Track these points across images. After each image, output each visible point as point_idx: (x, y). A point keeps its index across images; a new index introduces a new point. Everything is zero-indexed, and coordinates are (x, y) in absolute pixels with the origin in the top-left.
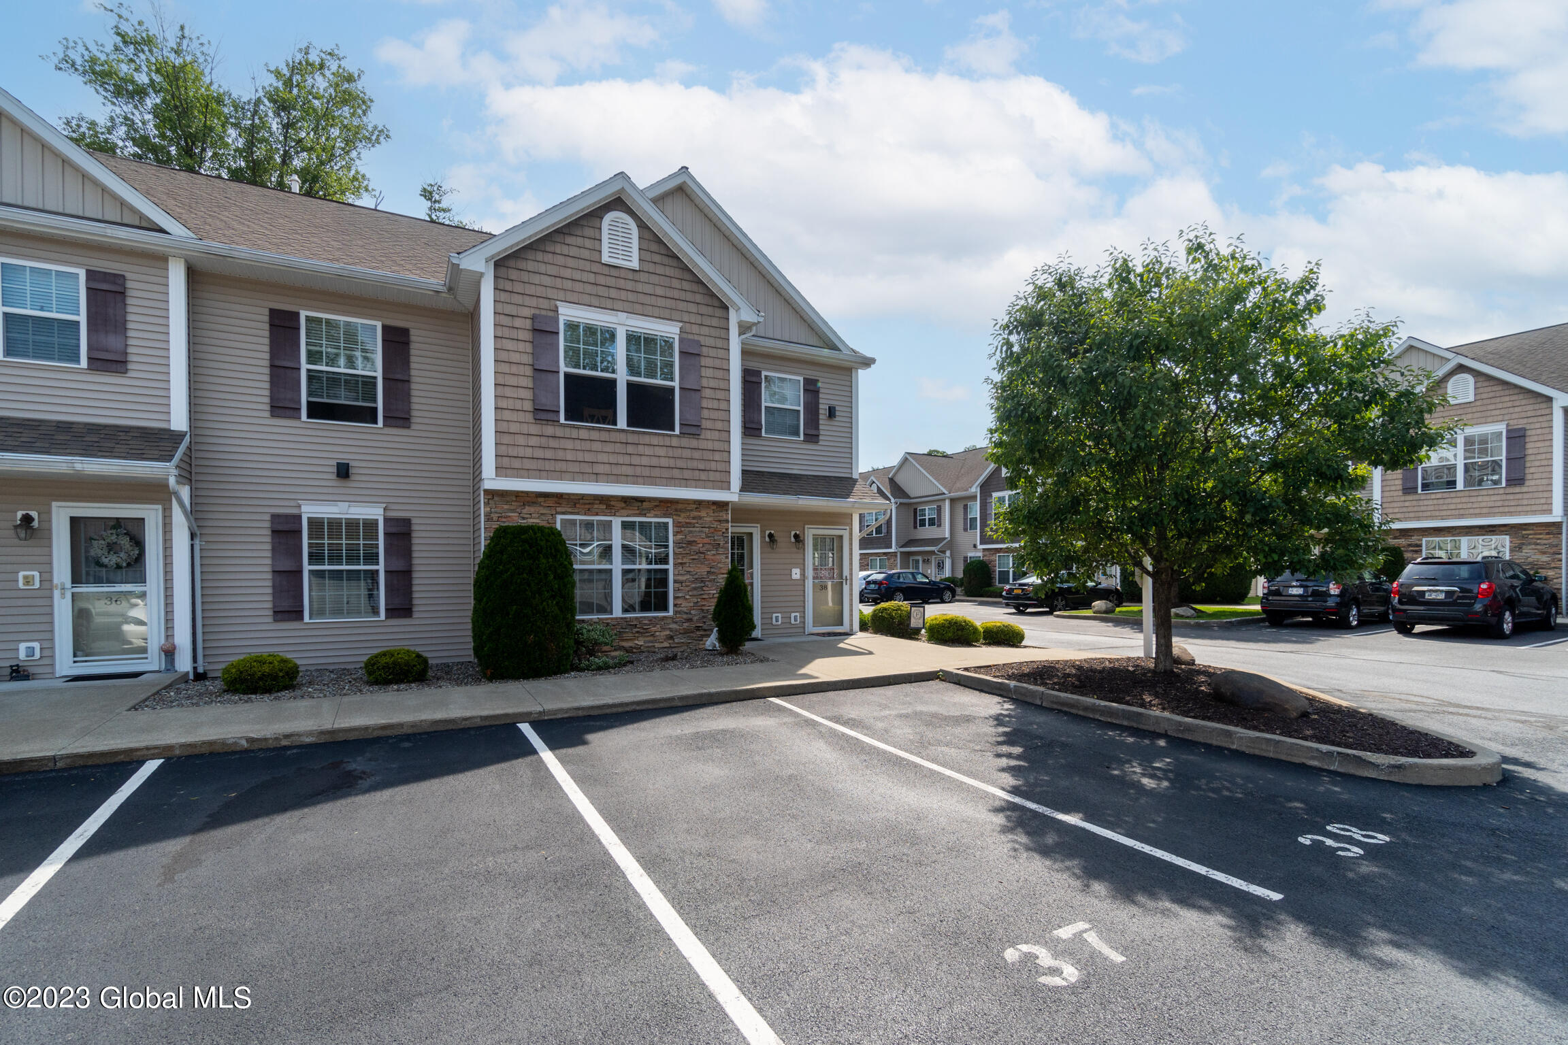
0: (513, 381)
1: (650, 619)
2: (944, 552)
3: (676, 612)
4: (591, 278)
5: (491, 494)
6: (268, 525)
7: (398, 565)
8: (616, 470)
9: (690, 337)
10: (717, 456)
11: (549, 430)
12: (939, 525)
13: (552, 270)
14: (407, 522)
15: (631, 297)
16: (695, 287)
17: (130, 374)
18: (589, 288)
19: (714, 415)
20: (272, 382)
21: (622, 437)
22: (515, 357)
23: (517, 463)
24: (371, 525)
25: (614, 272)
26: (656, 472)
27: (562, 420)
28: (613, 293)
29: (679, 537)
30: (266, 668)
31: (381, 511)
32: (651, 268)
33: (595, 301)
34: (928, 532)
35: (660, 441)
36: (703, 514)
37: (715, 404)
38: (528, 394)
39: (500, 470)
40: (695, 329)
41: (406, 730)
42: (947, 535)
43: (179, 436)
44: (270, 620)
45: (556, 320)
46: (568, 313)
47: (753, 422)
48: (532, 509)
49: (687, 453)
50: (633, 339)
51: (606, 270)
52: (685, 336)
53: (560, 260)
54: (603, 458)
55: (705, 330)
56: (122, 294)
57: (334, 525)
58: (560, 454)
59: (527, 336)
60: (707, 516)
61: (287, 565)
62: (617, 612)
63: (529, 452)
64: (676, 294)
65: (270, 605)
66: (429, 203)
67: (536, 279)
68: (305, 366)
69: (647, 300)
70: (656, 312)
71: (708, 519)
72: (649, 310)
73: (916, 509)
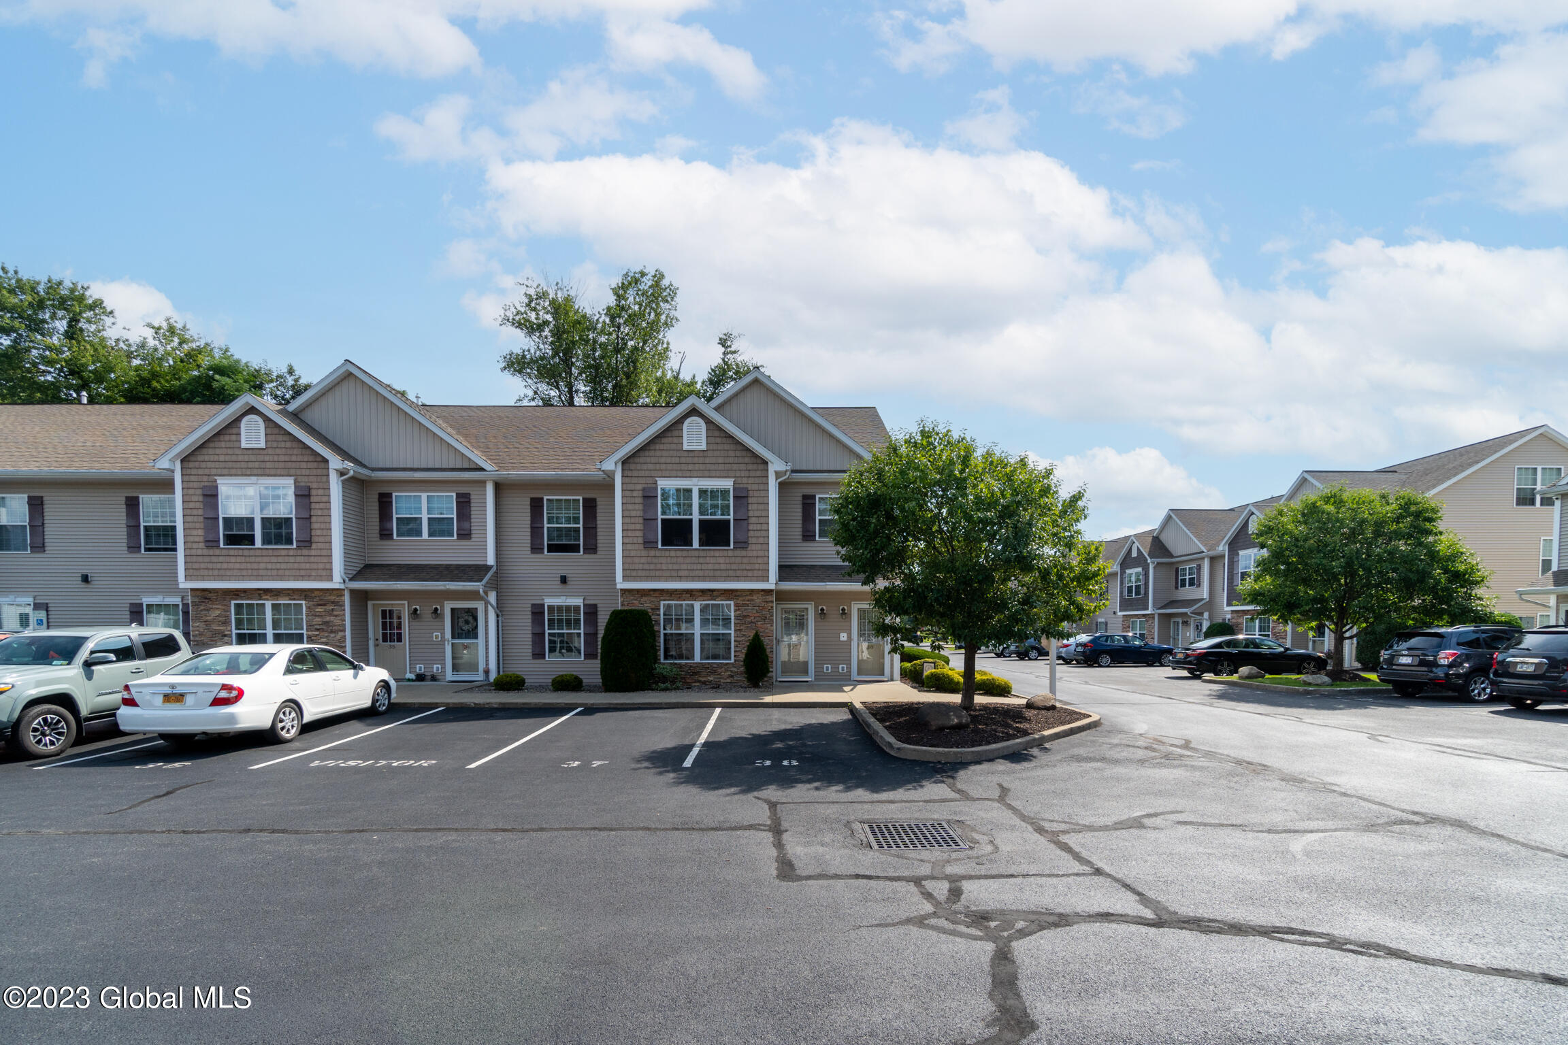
0: (632, 527)
1: (718, 664)
2: (1201, 614)
3: (735, 661)
4: (677, 460)
5: (624, 591)
6: (530, 609)
7: (591, 630)
8: (692, 574)
9: (741, 486)
10: (760, 561)
11: (652, 553)
12: (1199, 586)
13: (653, 460)
14: (595, 606)
15: (702, 467)
16: (744, 453)
17: (473, 539)
18: (675, 467)
19: (758, 534)
20: (532, 536)
21: (696, 554)
22: (633, 514)
23: (634, 574)
24: (577, 608)
25: (691, 454)
26: (718, 573)
27: (660, 547)
28: (691, 467)
29: (738, 613)
30: (508, 679)
31: (582, 601)
32: (715, 447)
33: (680, 474)
34: (1188, 593)
35: (721, 554)
36: (755, 598)
37: (759, 527)
38: (640, 534)
39: (625, 578)
40: (745, 480)
41: (532, 706)
42: (1206, 595)
43: (491, 567)
44: (531, 658)
45: (656, 489)
46: (663, 483)
47: (809, 531)
48: (646, 599)
49: (738, 560)
50: (703, 493)
51: (686, 454)
52: (737, 486)
53: (658, 453)
54: (684, 567)
55: (751, 480)
56: (469, 502)
57: (560, 608)
58: (659, 566)
59: (640, 500)
60: (758, 599)
61: (538, 630)
62: (697, 658)
63: (641, 566)
64: (731, 460)
65: (530, 651)
66: (723, 349)
67: (645, 467)
68: (546, 525)
69: (712, 467)
70: (718, 473)
71: (758, 601)
72: (713, 473)
73: (1177, 569)
